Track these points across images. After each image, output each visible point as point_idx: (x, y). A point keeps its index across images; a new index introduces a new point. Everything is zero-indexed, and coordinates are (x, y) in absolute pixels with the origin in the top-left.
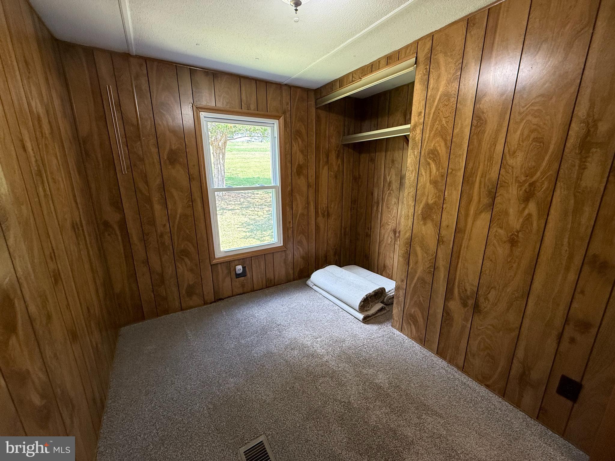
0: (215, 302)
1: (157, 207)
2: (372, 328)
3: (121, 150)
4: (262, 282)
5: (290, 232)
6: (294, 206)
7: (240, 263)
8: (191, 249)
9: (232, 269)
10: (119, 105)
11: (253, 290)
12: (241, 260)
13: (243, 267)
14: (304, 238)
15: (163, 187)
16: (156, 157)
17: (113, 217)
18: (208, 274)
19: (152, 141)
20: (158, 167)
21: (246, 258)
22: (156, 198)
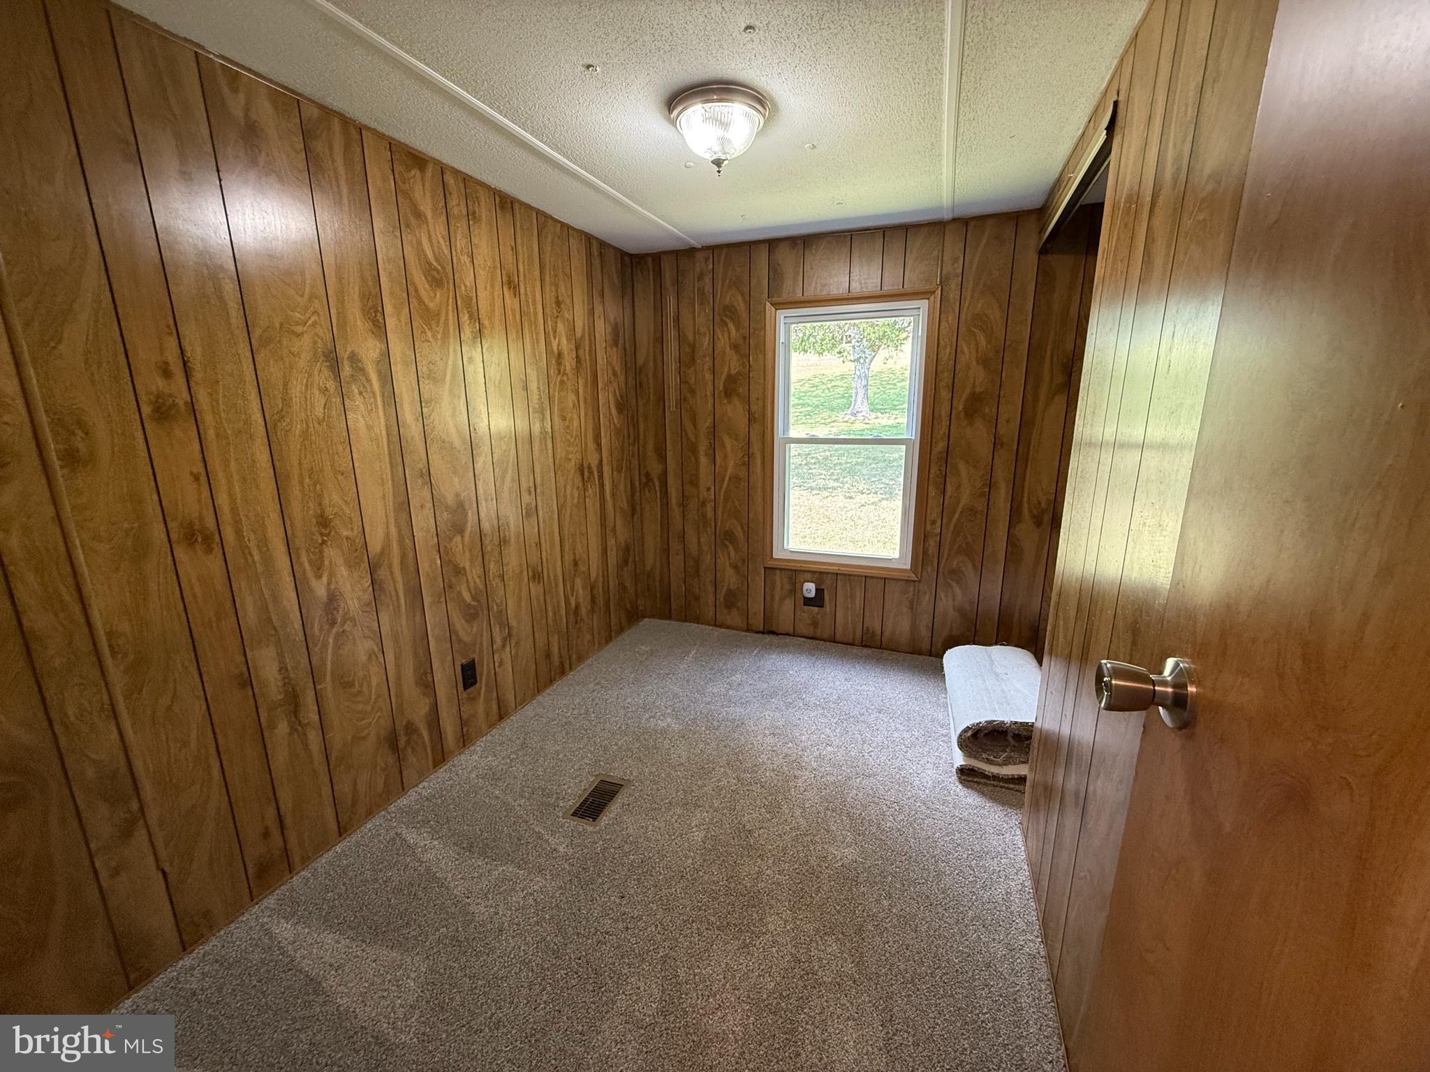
0: (763, 633)
1: (703, 460)
2: (969, 799)
3: (672, 379)
4: (854, 632)
5: (932, 543)
6: (949, 487)
7: (814, 580)
8: (739, 533)
9: (798, 586)
10: (677, 319)
11: (833, 640)
12: (817, 574)
13: (817, 590)
14: (970, 565)
15: (713, 432)
16: (710, 387)
17: (655, 468)
18: (759, 581)
19: (708, 364)
20: (710, 401)
21: (828, 573)
22: (703, 447)
